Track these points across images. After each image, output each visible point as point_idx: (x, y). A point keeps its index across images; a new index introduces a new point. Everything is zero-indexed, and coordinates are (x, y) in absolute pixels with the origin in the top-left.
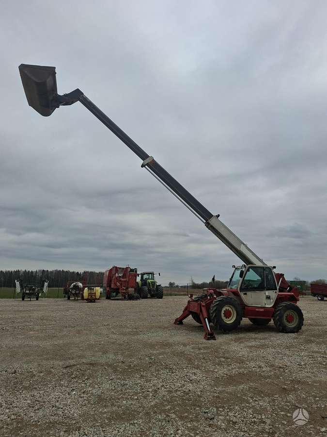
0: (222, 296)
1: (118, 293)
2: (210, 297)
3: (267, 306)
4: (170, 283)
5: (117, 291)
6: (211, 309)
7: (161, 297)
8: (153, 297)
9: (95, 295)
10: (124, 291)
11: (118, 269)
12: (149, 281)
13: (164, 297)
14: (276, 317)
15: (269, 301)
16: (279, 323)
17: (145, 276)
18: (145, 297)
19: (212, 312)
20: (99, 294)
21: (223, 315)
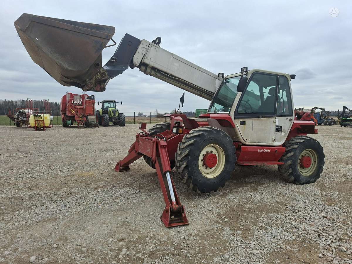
0: (200, 128)
1: (73, 121)
2: (177, 130)
3: (276, 144)
4: (139, 113)
5: (73, 118)
6: (179, 152)
7: (123, 125)
8: (115, 124)
9: (44, 123)
10: (81, 119)
11: (74, 96)
12: (110, 109)
13: (126, 125)
14: (287, 161)
15: (279, 134)
16: (291, 171)
17: (106, 105)
18: (107, 125)
19: (179, 158)
20: (49, 122)
21: (200, 163)
